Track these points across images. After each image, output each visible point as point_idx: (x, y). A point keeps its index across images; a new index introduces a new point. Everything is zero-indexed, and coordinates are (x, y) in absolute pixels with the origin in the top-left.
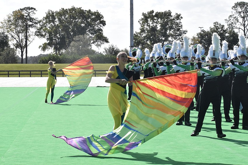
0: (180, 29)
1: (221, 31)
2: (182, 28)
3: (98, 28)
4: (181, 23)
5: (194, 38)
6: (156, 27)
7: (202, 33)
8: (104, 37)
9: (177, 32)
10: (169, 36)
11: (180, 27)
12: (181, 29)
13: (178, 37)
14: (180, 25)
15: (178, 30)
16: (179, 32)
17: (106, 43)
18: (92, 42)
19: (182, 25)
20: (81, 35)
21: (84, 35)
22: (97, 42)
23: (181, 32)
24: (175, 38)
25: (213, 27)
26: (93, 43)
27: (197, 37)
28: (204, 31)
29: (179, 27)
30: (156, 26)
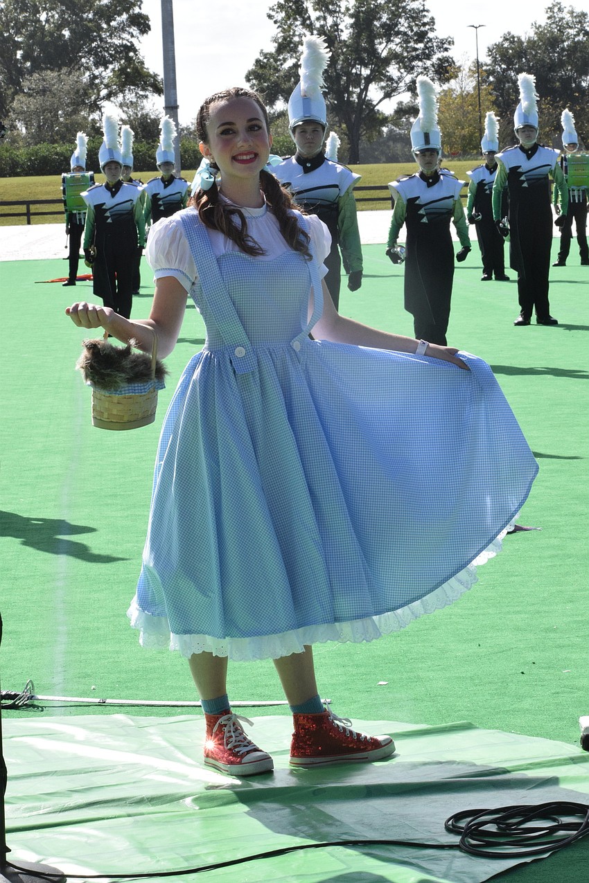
0: (426, 33)
1: (578, 34)
2: (432, 30)
3: (120, 41)
4: (427, 11)
5: (478, 65)
6: (337, 30)
7: (506, 45)
8: (149, 75)
9: (416, 46)
10: (386, 62)
11: (427, 27)
12: (431, 35)
13: (420, 64)
14: (426, 20)
15: (421, 36)
16: (421, 46)
17: (156, 95)
18: (104, 92)
19: (433, 18)
20: (49, 72)
21: (59, 71)
22: (122, 91)
23: (430, 44)
24: (410, 69)
25: (543, 21)
26: (108, 97)
27: (488, 60)
28: (513, 37)
29: (424, 24)
30: (336, 25)
